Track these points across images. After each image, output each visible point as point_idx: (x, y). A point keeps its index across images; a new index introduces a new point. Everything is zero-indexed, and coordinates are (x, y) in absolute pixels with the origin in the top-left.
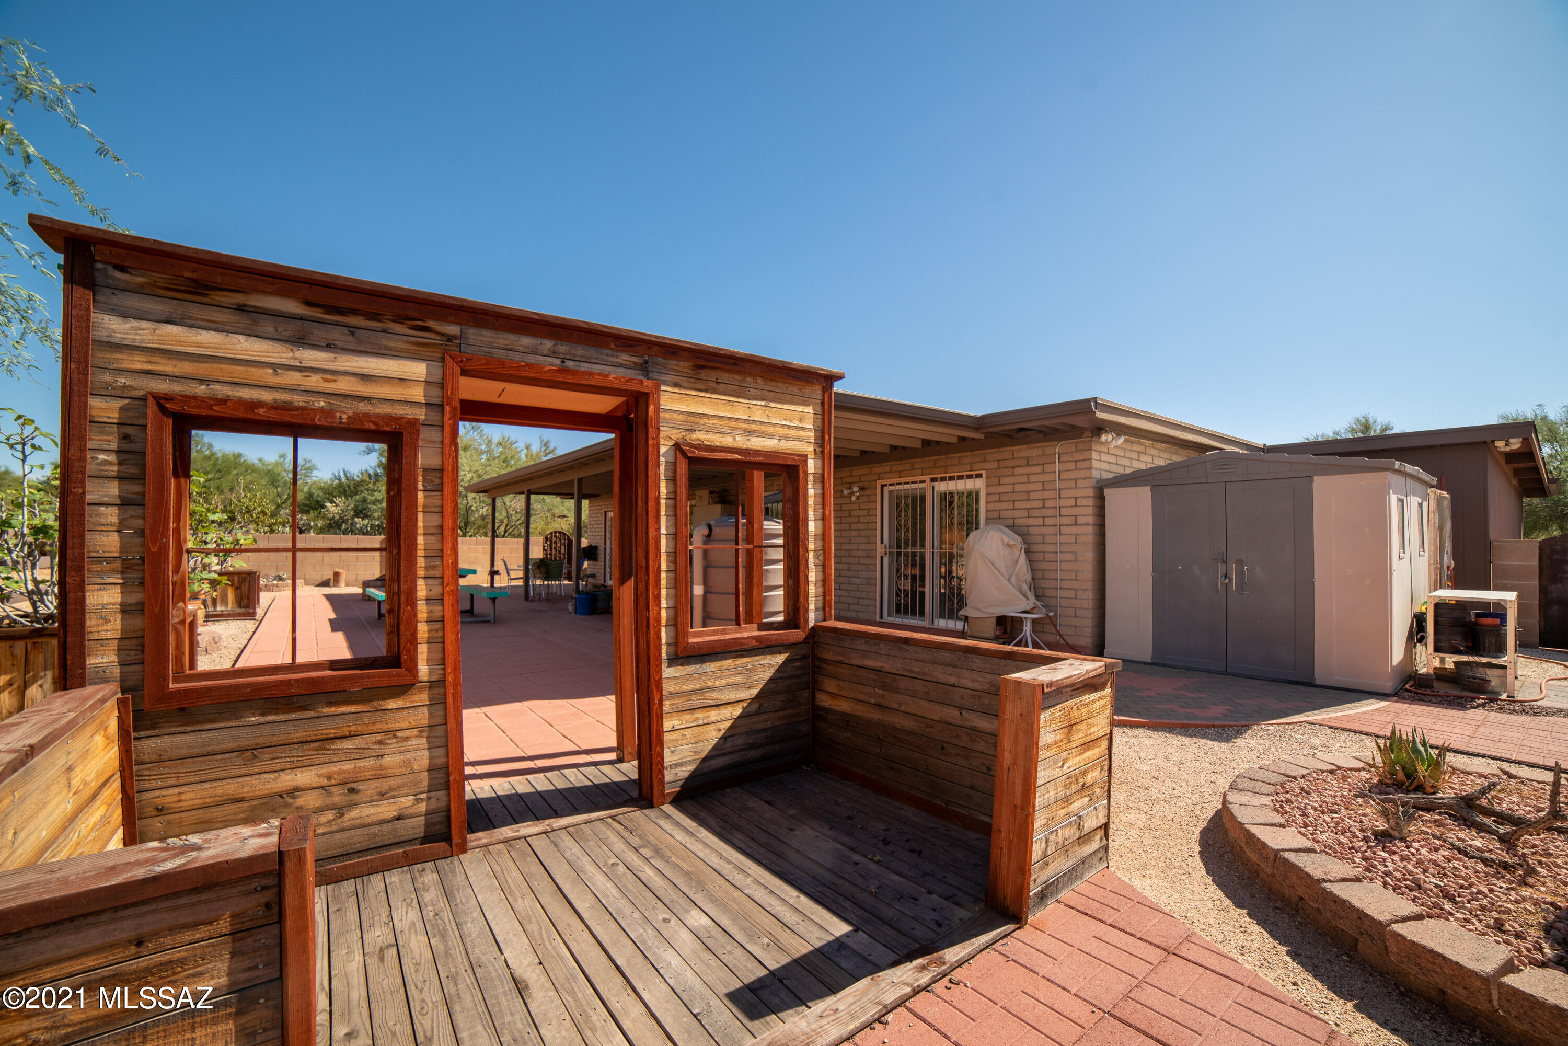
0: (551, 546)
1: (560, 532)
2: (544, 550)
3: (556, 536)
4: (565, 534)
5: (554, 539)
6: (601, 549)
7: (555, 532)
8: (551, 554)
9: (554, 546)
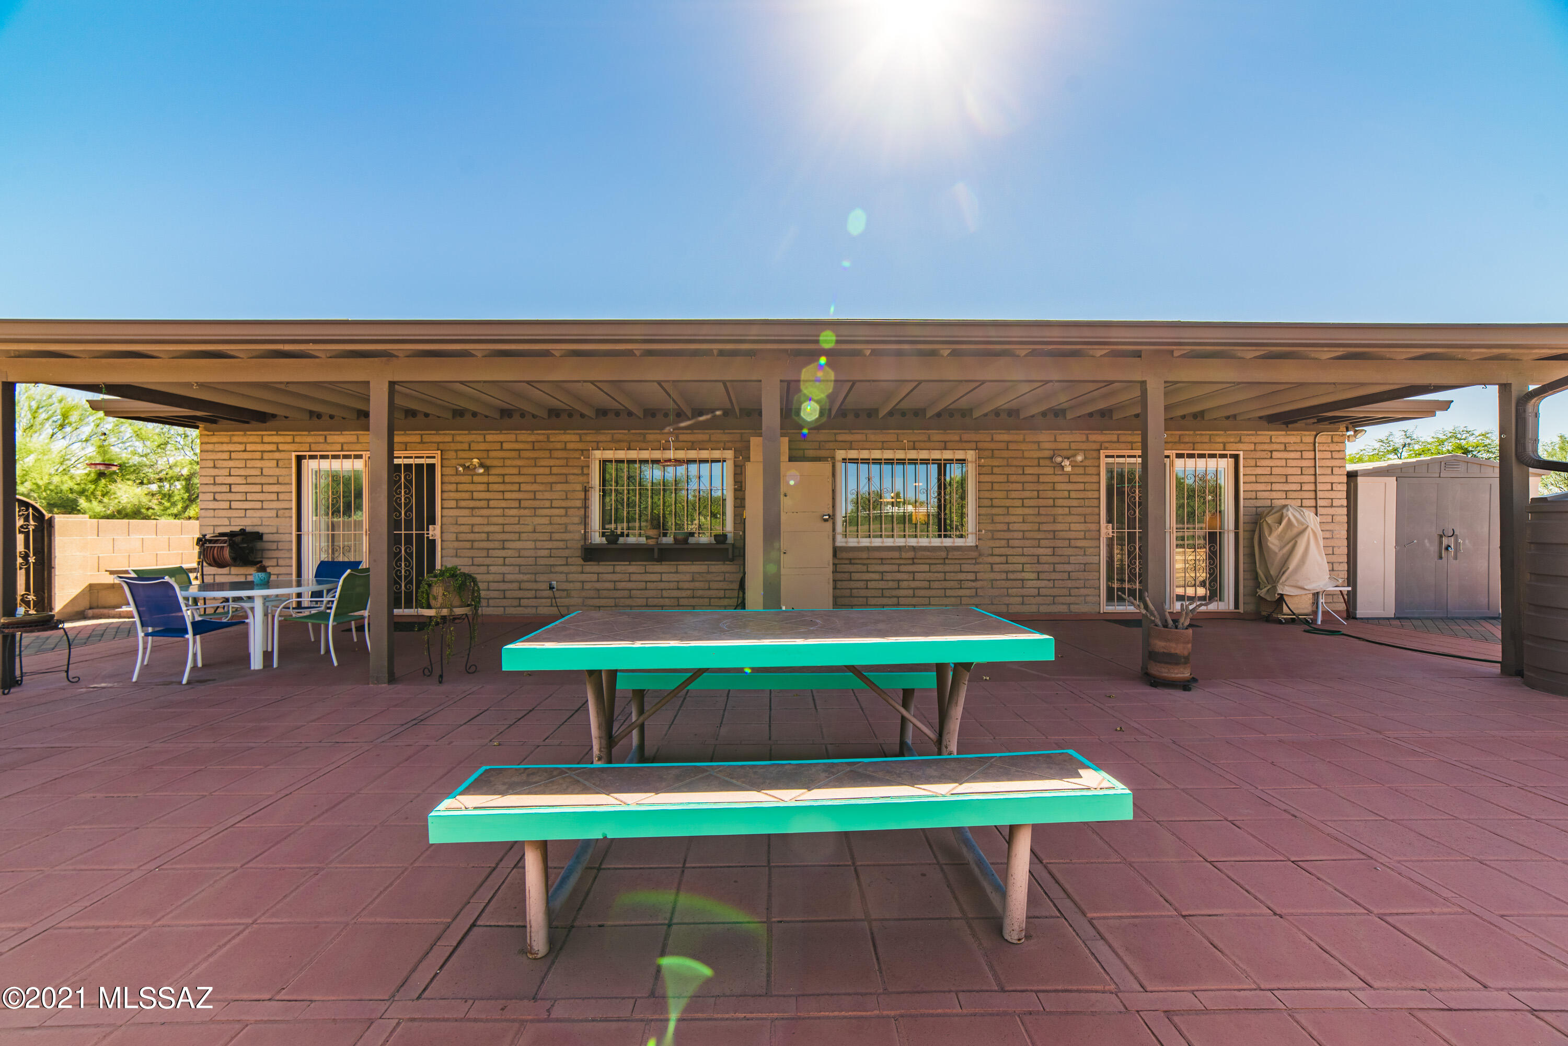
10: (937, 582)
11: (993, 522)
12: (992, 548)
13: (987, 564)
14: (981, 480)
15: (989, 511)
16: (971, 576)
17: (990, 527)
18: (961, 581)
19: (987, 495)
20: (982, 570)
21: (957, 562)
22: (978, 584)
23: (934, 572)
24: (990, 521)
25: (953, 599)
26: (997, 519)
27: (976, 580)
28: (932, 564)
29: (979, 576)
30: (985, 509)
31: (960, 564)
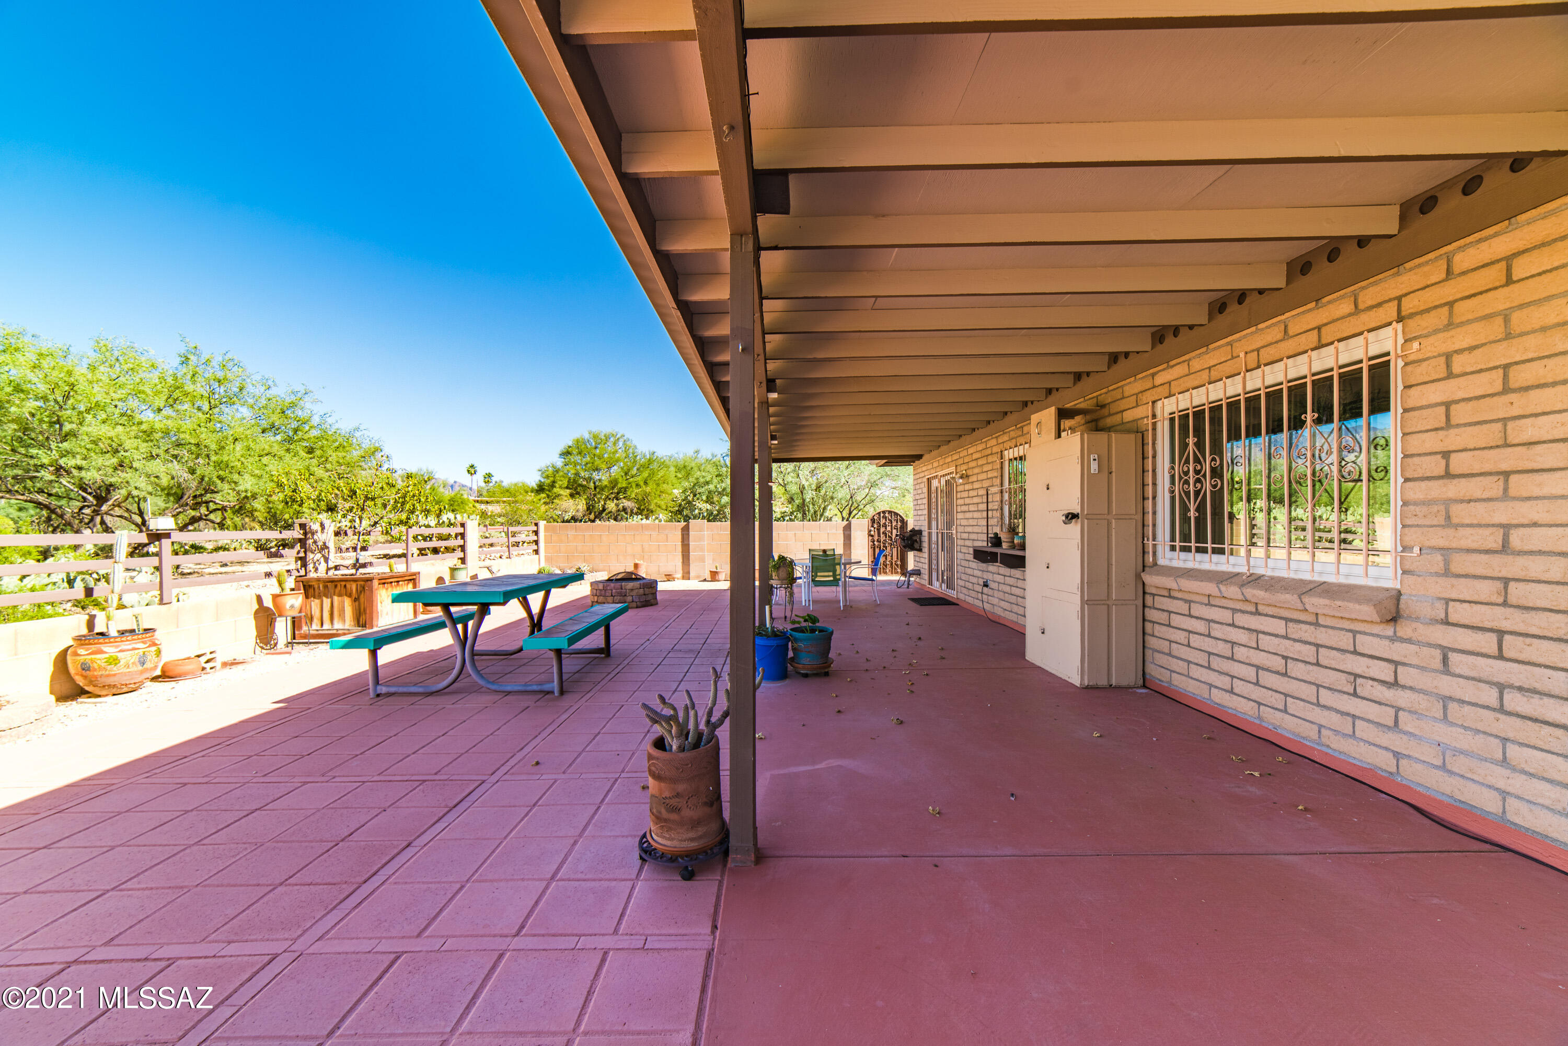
0: (879, 530)
1: (890, 512)
2: (870, 535)
3: (885, 518)
4: (896, 514)
5: (883, 521)
6: (925, 534)
7: (884, 512)
8: (879, 541)
9: (882, 530)
10: (1301, 665)
11: (1448, 522)
12: (1447, 601)
13: (1430, 645)
14: (1411, 404)
15: (1437, 490)
16: (1384, 671)
17: (1439, 538)
18: (1356, 676)
19: (1431, 442)
20: (1414, 661)
21: (1346, 625)
22: (1402, 698)
23: (1295, 640)
24: (1441, 520)
25: (1335, 717)
26: (1460, 513)
27: (1395, 684)
28: (1292, 620)
29: (1405, 675)
30: (1423, 484)
31: (1355, 633)
